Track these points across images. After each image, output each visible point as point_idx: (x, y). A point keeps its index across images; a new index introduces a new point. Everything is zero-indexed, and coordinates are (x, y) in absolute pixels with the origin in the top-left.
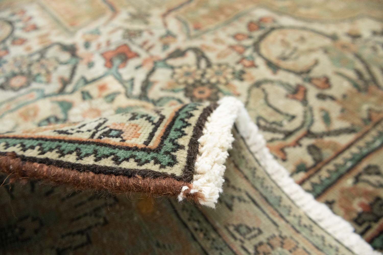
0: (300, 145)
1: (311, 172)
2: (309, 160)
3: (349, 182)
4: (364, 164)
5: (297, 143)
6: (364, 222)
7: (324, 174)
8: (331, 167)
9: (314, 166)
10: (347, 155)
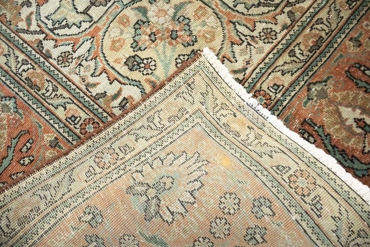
0: (284, 13)
1: (290, 29)
2: (289, 22)
3: (307, 31)
4: (316, 18)
5: (282, 12)
6: (313, 50)
7: (296, 28)
8: (299, 23)
9: (291, 24)
10: (308, 14)
